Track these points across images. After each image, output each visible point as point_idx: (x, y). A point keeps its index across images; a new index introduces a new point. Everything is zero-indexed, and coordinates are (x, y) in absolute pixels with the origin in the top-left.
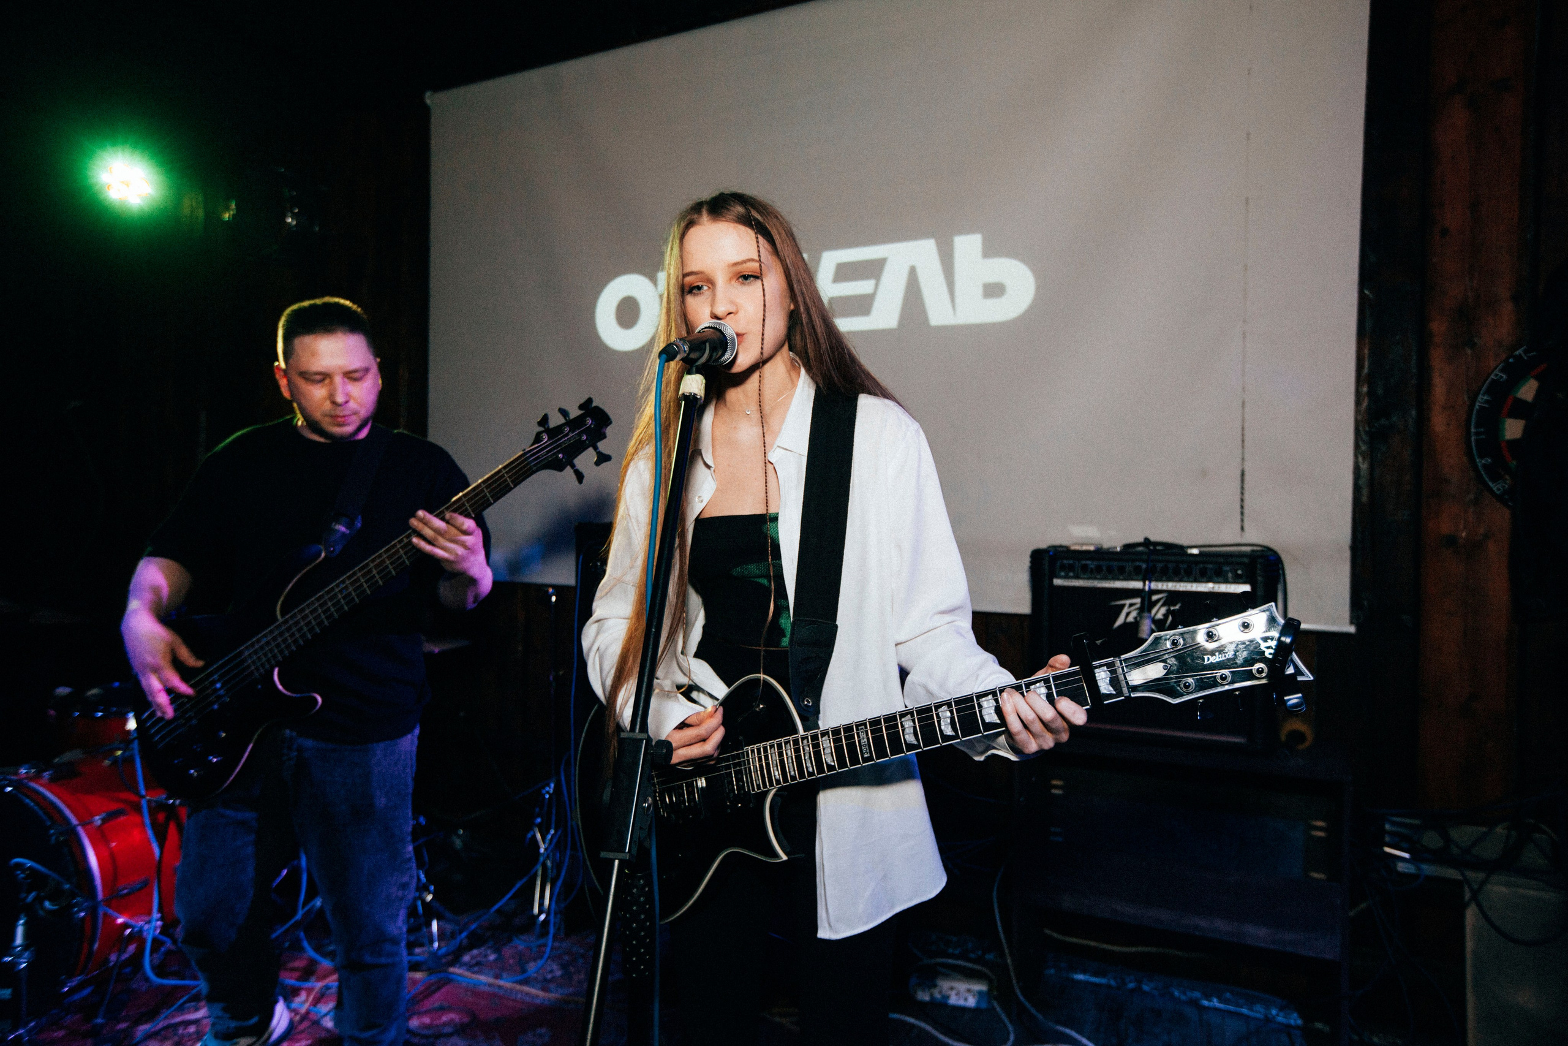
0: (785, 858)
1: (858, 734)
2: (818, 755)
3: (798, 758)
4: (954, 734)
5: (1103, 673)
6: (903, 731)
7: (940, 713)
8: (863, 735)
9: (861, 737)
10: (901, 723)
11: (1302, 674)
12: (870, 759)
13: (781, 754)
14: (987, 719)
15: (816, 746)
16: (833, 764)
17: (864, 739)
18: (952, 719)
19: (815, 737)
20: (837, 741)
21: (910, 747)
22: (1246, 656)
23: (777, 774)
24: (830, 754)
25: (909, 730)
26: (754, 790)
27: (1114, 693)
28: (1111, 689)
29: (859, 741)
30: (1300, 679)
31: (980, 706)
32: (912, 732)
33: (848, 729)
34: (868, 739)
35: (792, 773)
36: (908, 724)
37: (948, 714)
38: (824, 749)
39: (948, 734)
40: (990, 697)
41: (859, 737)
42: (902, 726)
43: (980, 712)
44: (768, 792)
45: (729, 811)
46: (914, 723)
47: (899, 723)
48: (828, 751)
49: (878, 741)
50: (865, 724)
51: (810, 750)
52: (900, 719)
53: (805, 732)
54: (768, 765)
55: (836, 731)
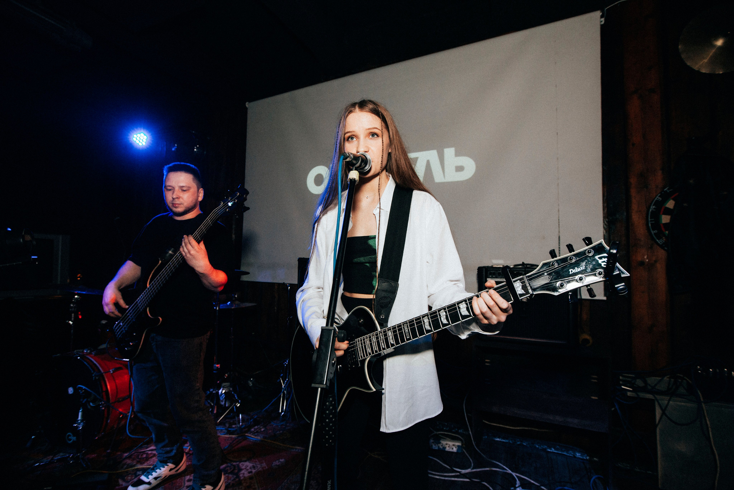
0: (374, 390)
1: (404, 327)
2: (386, 340)
3: (378, 342)
4: (448, 323)
5: (518, 284)
6: (424, 324)
7: (441, 313)
8: (406, 328)
9: (405, 329)
10: (423, 320)
11: (623, 273)
12: (410, 339)
13: (370, 341)
14: (463, 314)
15: (386, 335)
16: (393, 343)
17: (406, 329)
18: (447, 316)
19: (385, 332)
20: (395, 332)
21: (428, 331)
22: (592, 267)
23: (369, 350)
24: (392, 340)
25: (427, 324)
26: (359, 359)
27: (525, 293)
28: (523, 291)
29: (405, 331)
30: (623, 276)
31: (459, 308)
32: (428, 324)
33: (399, 326)
34: (408, 330)
35: (376, 349)
36: (426, 320)
37: (445, 313)
38: (389, 337)
39: (445, 323)
40: (464, 302)
41: (404, 329)
42: (424, 322)
43: (459, 311)
44: (365, 359)
45: (350, 369)
46: (429, 320)
47: (422, 320)
48: (391, 337)
49: (413, 331)
50: (407, 323)
51: (383, 337)
52: (422, 318)
53: (381, 329)
54: (365, 346)
55: (394, 328)
